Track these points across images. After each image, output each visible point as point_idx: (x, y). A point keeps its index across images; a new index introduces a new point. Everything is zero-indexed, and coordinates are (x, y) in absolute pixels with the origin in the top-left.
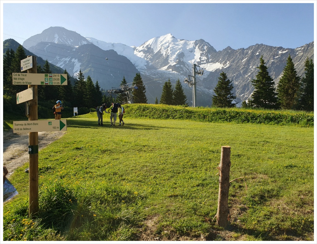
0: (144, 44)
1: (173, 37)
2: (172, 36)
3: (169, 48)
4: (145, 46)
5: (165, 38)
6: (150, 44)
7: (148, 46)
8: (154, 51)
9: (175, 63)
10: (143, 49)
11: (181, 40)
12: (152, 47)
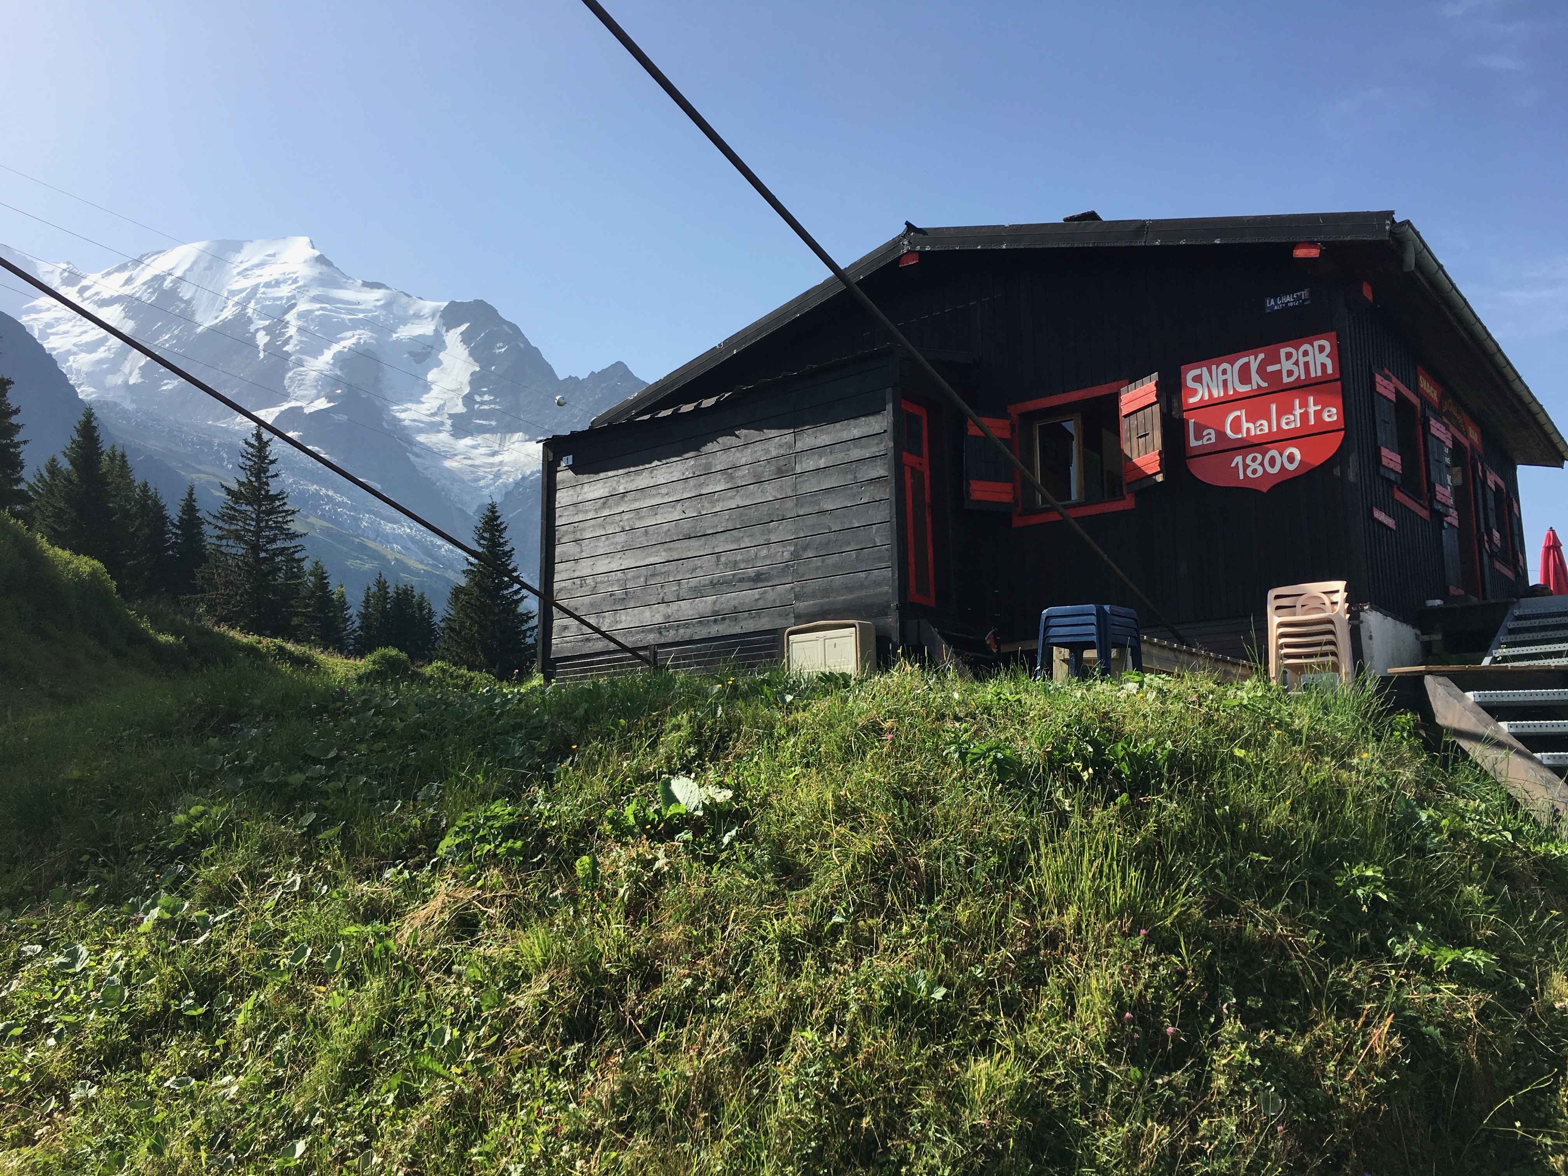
0: (138, 262)
1: (321, 260)
2: (317, 253)
3: (294, 311)
4: (145, 274)
5: (274, 255)
6: (178, 273)
7: (158, 279)
8: (198, 318)
9: (322, 404)
10: (127, 290)
11: (366, 284)
12: (186, 292)
